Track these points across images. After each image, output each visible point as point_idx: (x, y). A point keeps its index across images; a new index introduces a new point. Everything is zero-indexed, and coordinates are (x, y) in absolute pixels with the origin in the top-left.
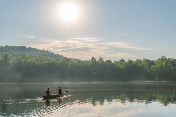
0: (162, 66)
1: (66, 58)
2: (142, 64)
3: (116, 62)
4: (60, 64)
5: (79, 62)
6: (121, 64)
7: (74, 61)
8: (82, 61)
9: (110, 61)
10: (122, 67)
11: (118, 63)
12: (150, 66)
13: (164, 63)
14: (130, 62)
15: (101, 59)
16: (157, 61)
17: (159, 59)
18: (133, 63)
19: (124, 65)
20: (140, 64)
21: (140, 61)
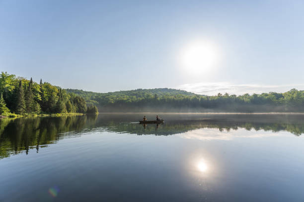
0: (292, 98)
1: (196, 95)
2: (268, 97)
3: (240, 96)
4: (192, 99)
5: (208, 97)
6: (246, 98)
7: (203, 97)
8: (209, 97)
9: (235, 96)
10: (246, 100)
11: (243, 97)
12: (277, 99)
13: (295, 95)
14: (255, 95)
15: (227, 94)
16: (286, 93)
17: (289, 92)
18: (258, 96)
19: (249, 98)
20: (266, 97)
21: (266, 95)
